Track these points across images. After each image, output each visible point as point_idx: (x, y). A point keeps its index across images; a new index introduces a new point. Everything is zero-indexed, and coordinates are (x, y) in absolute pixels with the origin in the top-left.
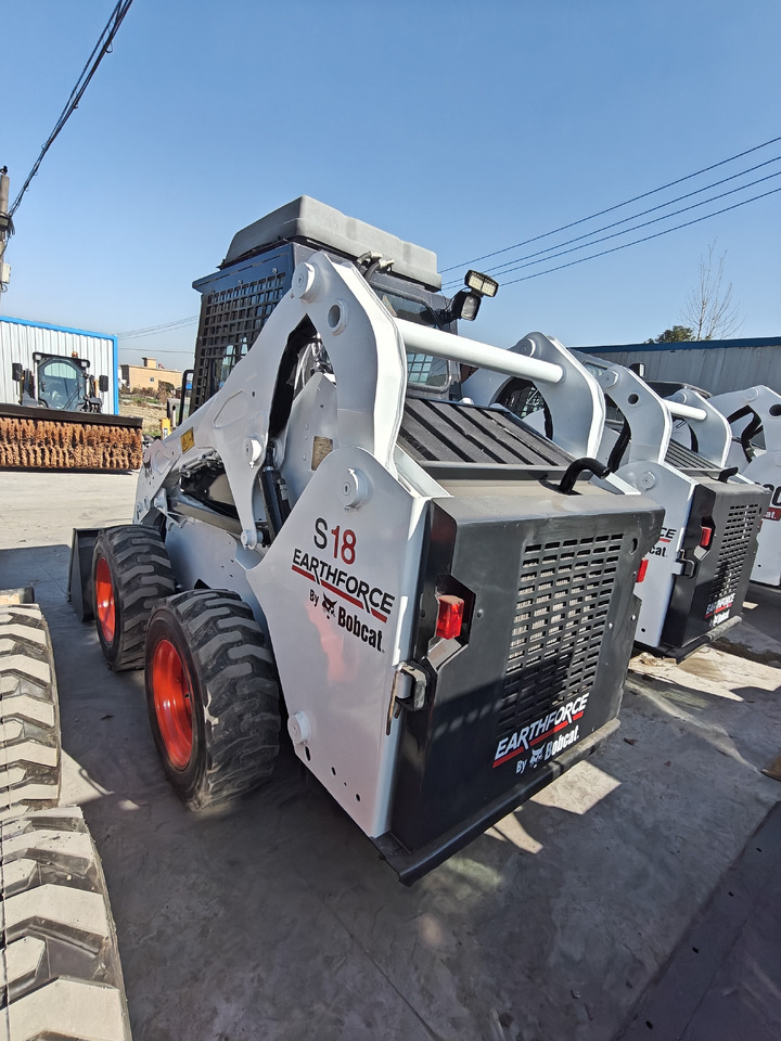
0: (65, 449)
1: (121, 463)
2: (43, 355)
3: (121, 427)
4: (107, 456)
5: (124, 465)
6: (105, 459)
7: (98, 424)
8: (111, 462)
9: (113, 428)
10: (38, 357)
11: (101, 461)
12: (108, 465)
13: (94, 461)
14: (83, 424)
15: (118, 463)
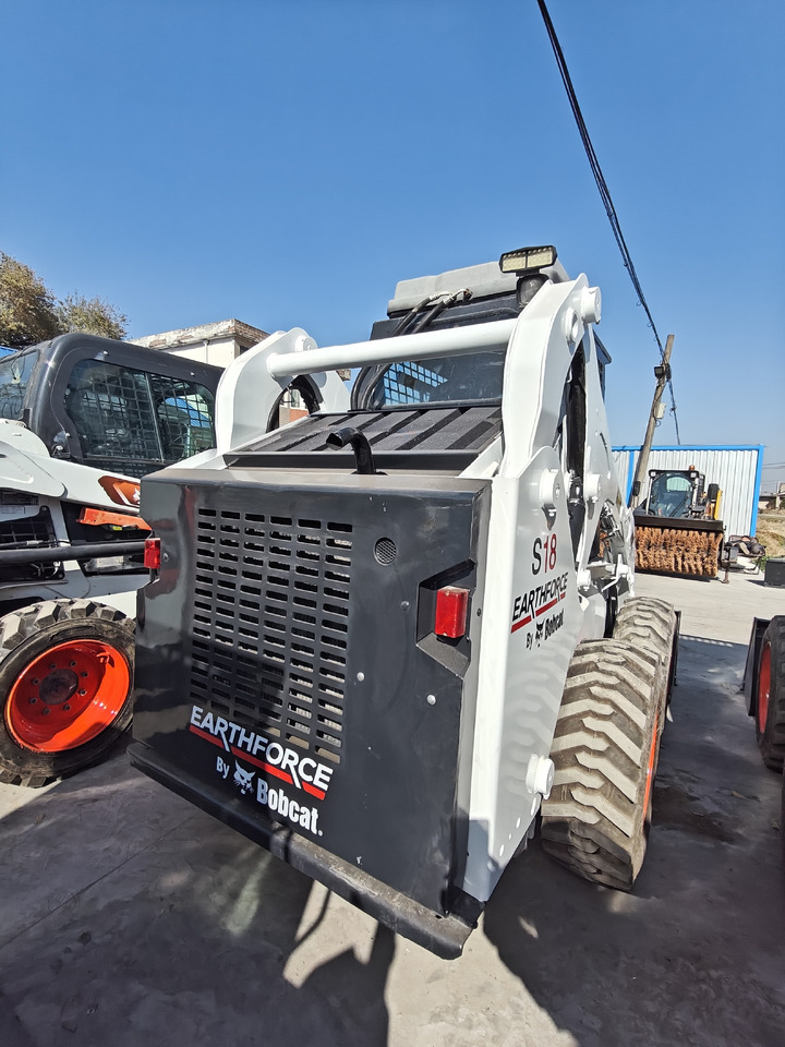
0: (640, 550)
1: (693, 568)
2: (658, 472)
3: (700, 531)
4: (679, 560)
5: (697, 570)
6: (676, 562)
7: (677, 529)
8: (683, 566)
9: (691, 533)
10: (653, 474)
11: (673, 564)
12: (680, 568)
13: (666, 563)
14: (663, 528)
15: (690, 568)
